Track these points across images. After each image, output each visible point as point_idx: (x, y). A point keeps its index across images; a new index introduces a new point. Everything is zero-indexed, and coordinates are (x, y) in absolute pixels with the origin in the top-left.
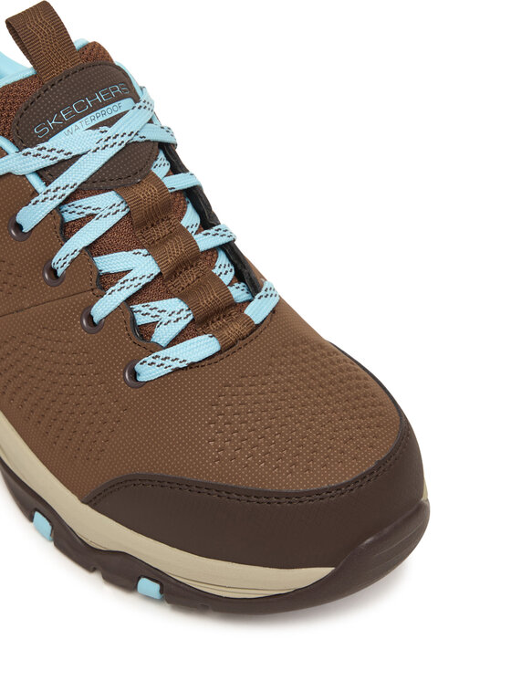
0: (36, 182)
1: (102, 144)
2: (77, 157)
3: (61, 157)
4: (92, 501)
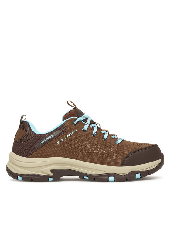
0: (83, 122)
2: (88, 118)
4: (122, 165)
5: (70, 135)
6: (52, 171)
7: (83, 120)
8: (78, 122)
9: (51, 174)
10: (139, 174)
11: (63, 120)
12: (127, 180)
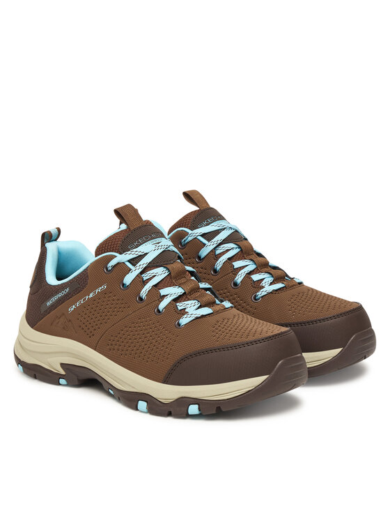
0: (129, 265)
1: (157, 248)
2: (146, 254)
3: (140, 254)
4: (166, 381)
5: (91, 295)
6: (62, 365)
7: (129, 261)
8: (114, 267)
9: (63, 372)
10: (197, 406)
11: (96, 256)
12: (169, 414)
